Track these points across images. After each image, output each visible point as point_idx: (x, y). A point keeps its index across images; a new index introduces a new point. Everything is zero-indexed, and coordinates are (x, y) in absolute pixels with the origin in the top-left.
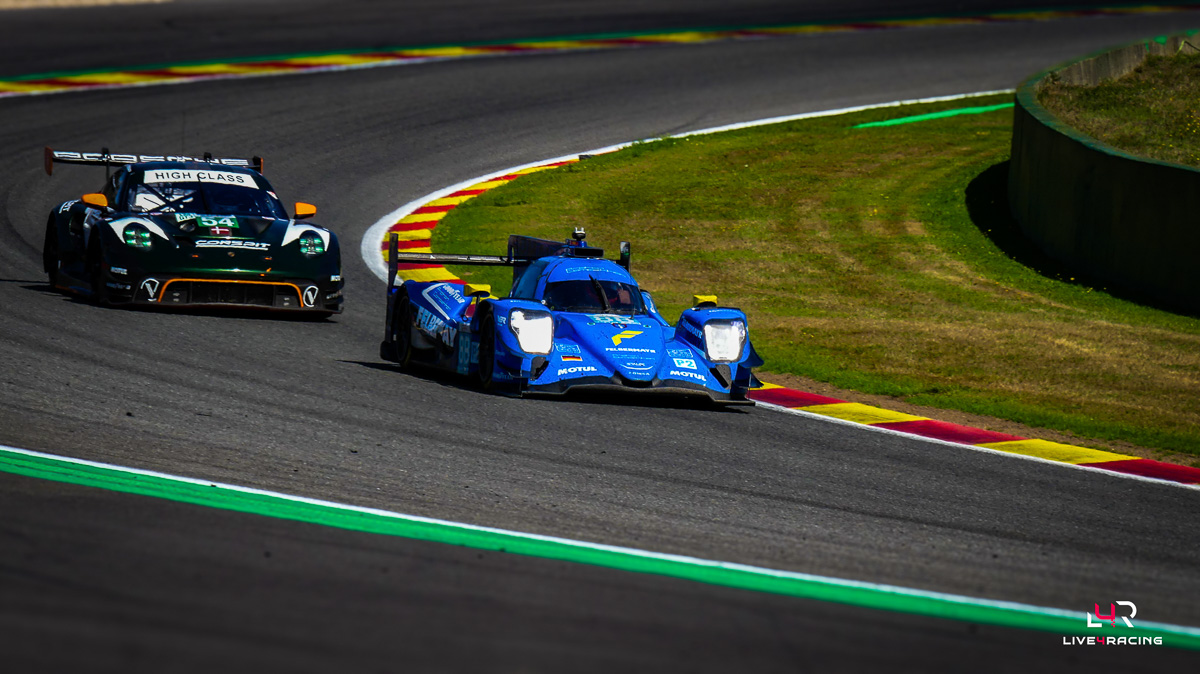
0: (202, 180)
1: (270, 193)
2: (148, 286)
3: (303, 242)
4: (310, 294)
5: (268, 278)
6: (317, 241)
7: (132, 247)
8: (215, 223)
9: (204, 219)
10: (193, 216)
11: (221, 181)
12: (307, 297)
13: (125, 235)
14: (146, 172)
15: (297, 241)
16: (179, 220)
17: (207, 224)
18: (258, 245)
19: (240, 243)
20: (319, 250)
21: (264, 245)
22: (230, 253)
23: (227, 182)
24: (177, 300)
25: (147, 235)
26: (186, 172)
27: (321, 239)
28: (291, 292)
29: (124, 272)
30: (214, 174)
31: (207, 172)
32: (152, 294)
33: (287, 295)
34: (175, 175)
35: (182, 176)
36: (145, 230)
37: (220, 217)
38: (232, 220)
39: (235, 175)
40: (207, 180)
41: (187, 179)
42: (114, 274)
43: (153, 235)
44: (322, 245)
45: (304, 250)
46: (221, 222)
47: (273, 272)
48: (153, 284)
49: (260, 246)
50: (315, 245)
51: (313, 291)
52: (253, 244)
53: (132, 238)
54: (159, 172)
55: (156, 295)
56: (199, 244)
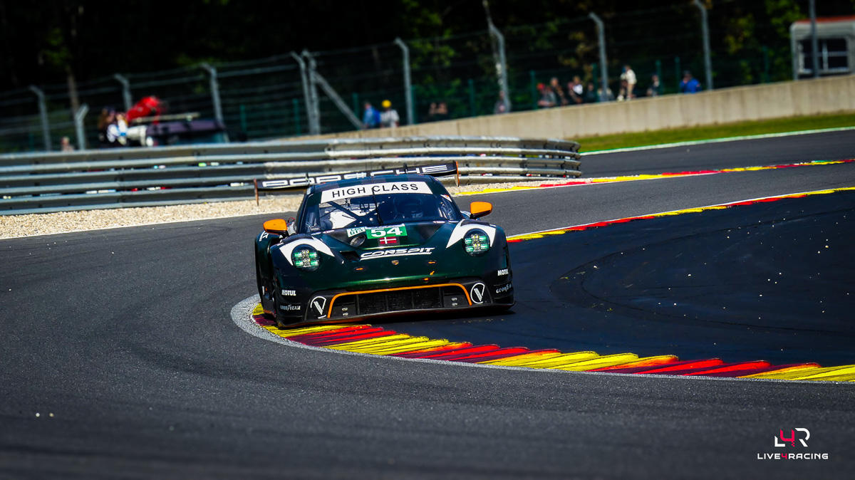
0: (376, 193)
1: (444, 196)
2: (317, 304)
3: (468, 241)
4: (477, 291)
5: (432, 281)
6: (482, 238)
7: (301, 269)
8: (383, 234)
9: (373, 231)
10: (363, 229)
11: (395, 191)
12: (474, 293)
13: (294, 259)
14: (324, 192)
15: (462, 241)
16: (350, 236)
17: (375, 236)
18: (422, 249)
19: (404, 251)
20: (484, 247)
21: (428, 249)
22: (393, 262)
23: (401, 191)
24: (347, 314)
25: (315, 255)
26: (361, 187)
27: (487, 237)
28: (458, 291)
29: (293, 293)
30: (388, 186)
31: (380, 185)
32: (321, 312)
33: (454, 296)
34: (350, 192)
35: (357, 191)
36: (311, 249)
37: (389, 227)
38: (400, 229)
39: (408, 184)
40: (382, 192)
41: (362, 194)
42: (284, 296)
43: (320, 254)
44: (488, 241)
45: (469, 249)
46: (389, 232)
47: (437, 275)
48: (321, 302)
49: (425, 251)
50: (482, 243)
51: (480, 288)
52: (418, 249)
53: (300, 259)
54: (336, 191)
55: (325, 312)
56: (364, 257)
